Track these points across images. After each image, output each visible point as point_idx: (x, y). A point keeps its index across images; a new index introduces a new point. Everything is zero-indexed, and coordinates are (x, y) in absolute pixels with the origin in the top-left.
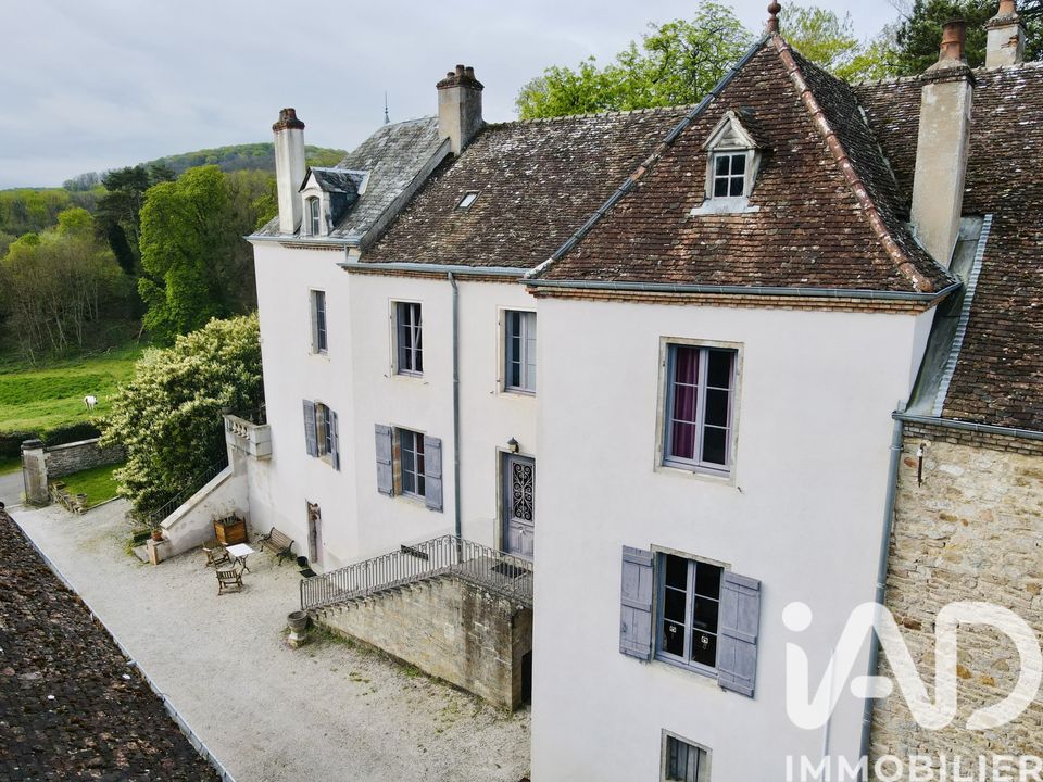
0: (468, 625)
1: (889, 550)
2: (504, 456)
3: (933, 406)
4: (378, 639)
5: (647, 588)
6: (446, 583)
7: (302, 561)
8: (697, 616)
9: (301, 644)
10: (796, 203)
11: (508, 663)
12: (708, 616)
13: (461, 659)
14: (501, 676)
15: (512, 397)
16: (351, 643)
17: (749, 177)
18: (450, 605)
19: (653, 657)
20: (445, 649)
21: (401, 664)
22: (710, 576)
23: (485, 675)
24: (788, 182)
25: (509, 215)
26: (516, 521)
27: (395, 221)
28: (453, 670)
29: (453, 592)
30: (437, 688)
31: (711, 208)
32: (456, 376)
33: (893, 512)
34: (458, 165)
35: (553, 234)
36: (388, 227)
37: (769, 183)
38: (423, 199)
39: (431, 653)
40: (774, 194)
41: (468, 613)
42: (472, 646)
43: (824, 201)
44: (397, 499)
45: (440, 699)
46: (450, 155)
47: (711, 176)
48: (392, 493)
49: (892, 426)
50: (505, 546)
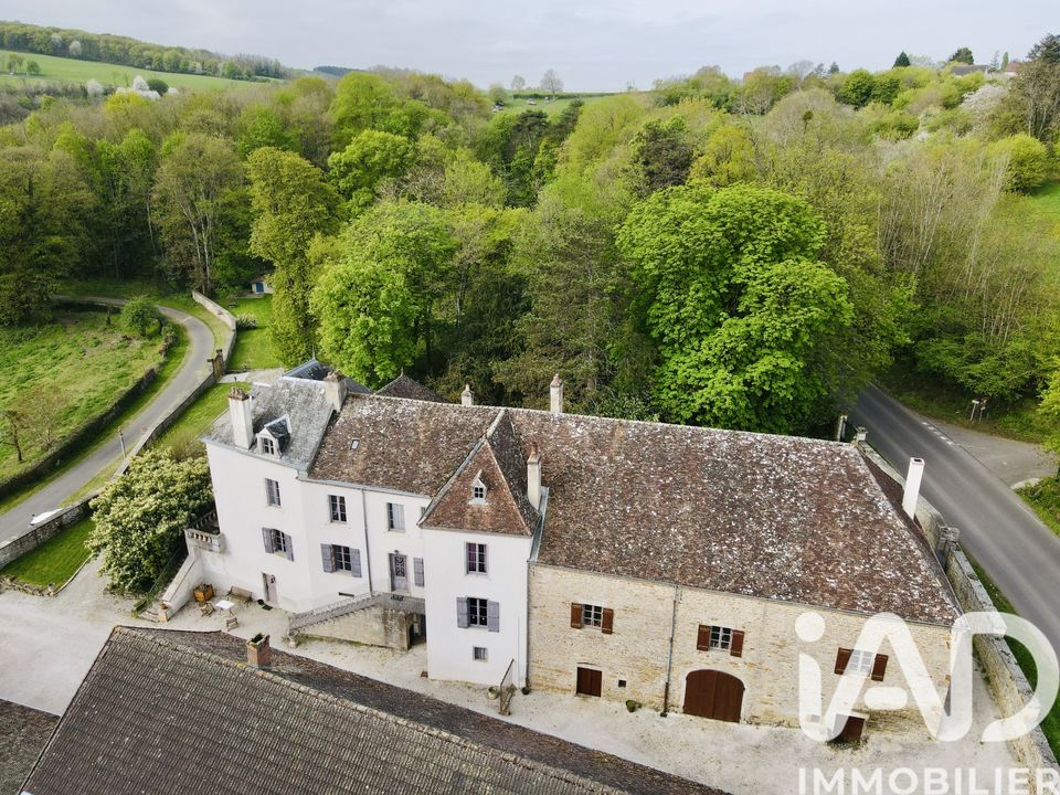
0: (385, 622)
1: (529, 591)
2: (391, 555)
3: (535, 558)
4: (337, 635)
5: (465, 608)
6: (373, 609)
7: (261, 602)
8: (481, 614)
9: (297, 645)
10: (498, 503)
11: (405, 633)
12: (484, 612)
13: (383, 635)
14: (402, 638)
15: (392, 533)
16: (321, 639)
17: (484, 493)
18: (376, 616)
19: (469, 626)
20: (374, 633)
21: (351, 643)
22: (484, 602)
23: (394, 640)
24: (496, 496)
25: (379, 457)
26: (397, 578)
27: (318, 453)
28: (379, 640)
29: (378, 611)
30: (372, 649)
31: (474, 502)
32: (366, 526)
33: (529, 582)
34: (341, 419)
35: (404, 471)
36: (316, 457)
37: (490, 495)
38: (328, 439)
39: (366, 636)
40: (492, 499)
41: (385, 619)
42: (387, 631)
43: (506, 504)
44: (335, 574)
45: (376, 653)
46: (335, 411)
47: (474, 492)
48: (332, 572)
49: (526, 565)
50: (393, 588)
